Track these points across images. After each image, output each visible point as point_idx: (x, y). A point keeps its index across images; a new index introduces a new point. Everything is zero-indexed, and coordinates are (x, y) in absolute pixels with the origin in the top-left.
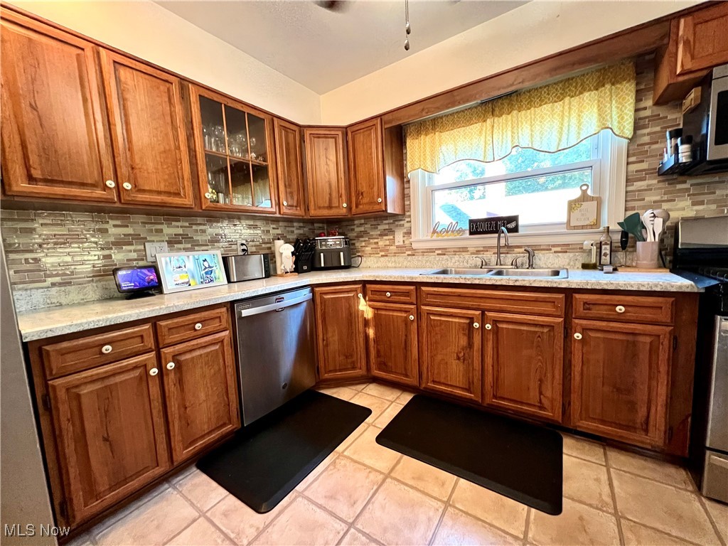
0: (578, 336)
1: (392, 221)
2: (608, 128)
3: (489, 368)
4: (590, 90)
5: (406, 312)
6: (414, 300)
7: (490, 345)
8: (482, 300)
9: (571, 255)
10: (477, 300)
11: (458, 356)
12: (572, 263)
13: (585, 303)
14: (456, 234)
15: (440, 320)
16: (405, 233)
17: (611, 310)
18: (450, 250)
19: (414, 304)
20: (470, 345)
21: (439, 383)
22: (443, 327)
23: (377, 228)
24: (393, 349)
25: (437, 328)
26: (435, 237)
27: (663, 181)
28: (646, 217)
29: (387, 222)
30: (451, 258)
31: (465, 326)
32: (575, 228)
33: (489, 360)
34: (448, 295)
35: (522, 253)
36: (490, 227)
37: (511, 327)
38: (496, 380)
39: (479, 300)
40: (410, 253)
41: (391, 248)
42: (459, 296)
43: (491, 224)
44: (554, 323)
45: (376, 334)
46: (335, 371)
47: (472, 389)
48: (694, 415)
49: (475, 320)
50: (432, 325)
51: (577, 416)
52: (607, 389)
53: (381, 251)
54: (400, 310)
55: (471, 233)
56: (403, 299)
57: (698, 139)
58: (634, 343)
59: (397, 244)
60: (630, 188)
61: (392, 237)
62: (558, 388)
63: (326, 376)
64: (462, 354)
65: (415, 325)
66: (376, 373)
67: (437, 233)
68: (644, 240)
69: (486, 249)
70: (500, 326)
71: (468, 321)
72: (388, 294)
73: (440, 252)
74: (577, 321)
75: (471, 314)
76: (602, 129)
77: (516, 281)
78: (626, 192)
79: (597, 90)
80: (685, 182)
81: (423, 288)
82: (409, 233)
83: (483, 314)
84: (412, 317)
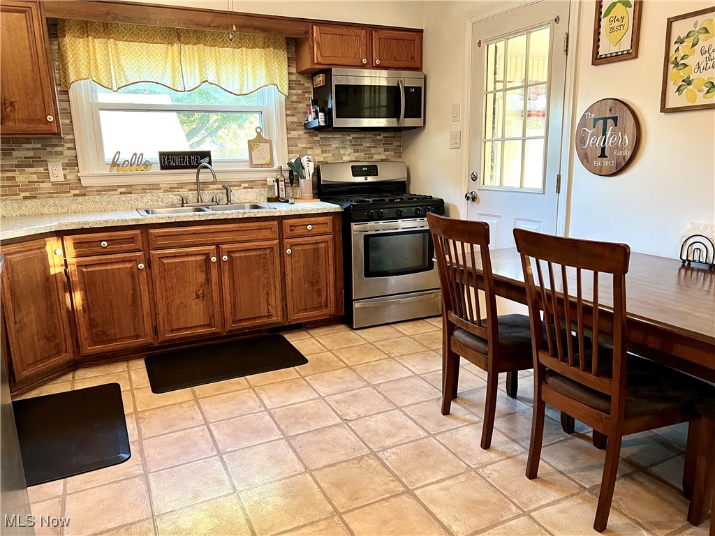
0: (289, 251)
1: (39, 146)
2: (275, 84)
3: (227, 297)
4: (259, 48)
5: (130, 261)
6: (139, 245)
7: (226, 275)
8: (216, 234)
9: (258, 190)
10: (210, 235)
11: (197, 295)
12: (258, 198)
13: (291, 226)
14: (143, 168)
15: (175, 262)
16: (67, 165)
17: (304, 229)
18: (137, 187)
19: (141, 251)
20: (208, 280)
21: (179, 330)
22: (179, 269)
23: (11, 154)
24: (115, 311)
25: (171, 272)
26: (115, 171)
27: (306, 133)
28: (304, 160)
29: (30, 146)
30: (142, 197)
31: (202, 262)
32: (257, 166)
33: (227, 290)
34: (182, 234)
35: (220, 189)
36: (183, 161)
37: (242, 254)
38: (234, 305)
39: (213, 235)
40: (77, 192)
41: (42, 185)
42: (194, 233)
43: (184, 158)
44: (273, 244)
45: (86, 299)
46: (35, 363)
47: (213, 324)
48: (345, 288)
49: (211, 254)
50: (165, 270)
51: (291, 312)
52: (307, 285)
53: (21, 191)
54: (123, 261)
55: (163, 168)
56: (125, 246)
57: (326, 110)
58: (317, 250)
59: (53, 179)
60: (289, 136)
61: (42, 170)
62: (279, 296)
63: (26, 373)
64: (201, 291)
65: (144, 274)
66: (90, 349)
67: (118, 165)
68: (304, 178)
69: (181, 185)
70: (233, 255)
71: (204, 257)
72: (104, 244)
73: (123, 190)
74: (286, 240)
75: (207, 250)
76: (271, 84)
77: (244, 213)
78: (288, 138)
79: (263, 48)
80: (317, 136)
81: (152, 231)
82: (73, 164)
83: (218, 246)
84: (141, 266)
